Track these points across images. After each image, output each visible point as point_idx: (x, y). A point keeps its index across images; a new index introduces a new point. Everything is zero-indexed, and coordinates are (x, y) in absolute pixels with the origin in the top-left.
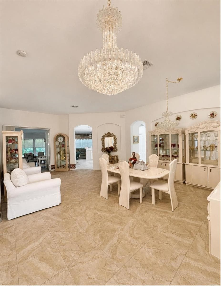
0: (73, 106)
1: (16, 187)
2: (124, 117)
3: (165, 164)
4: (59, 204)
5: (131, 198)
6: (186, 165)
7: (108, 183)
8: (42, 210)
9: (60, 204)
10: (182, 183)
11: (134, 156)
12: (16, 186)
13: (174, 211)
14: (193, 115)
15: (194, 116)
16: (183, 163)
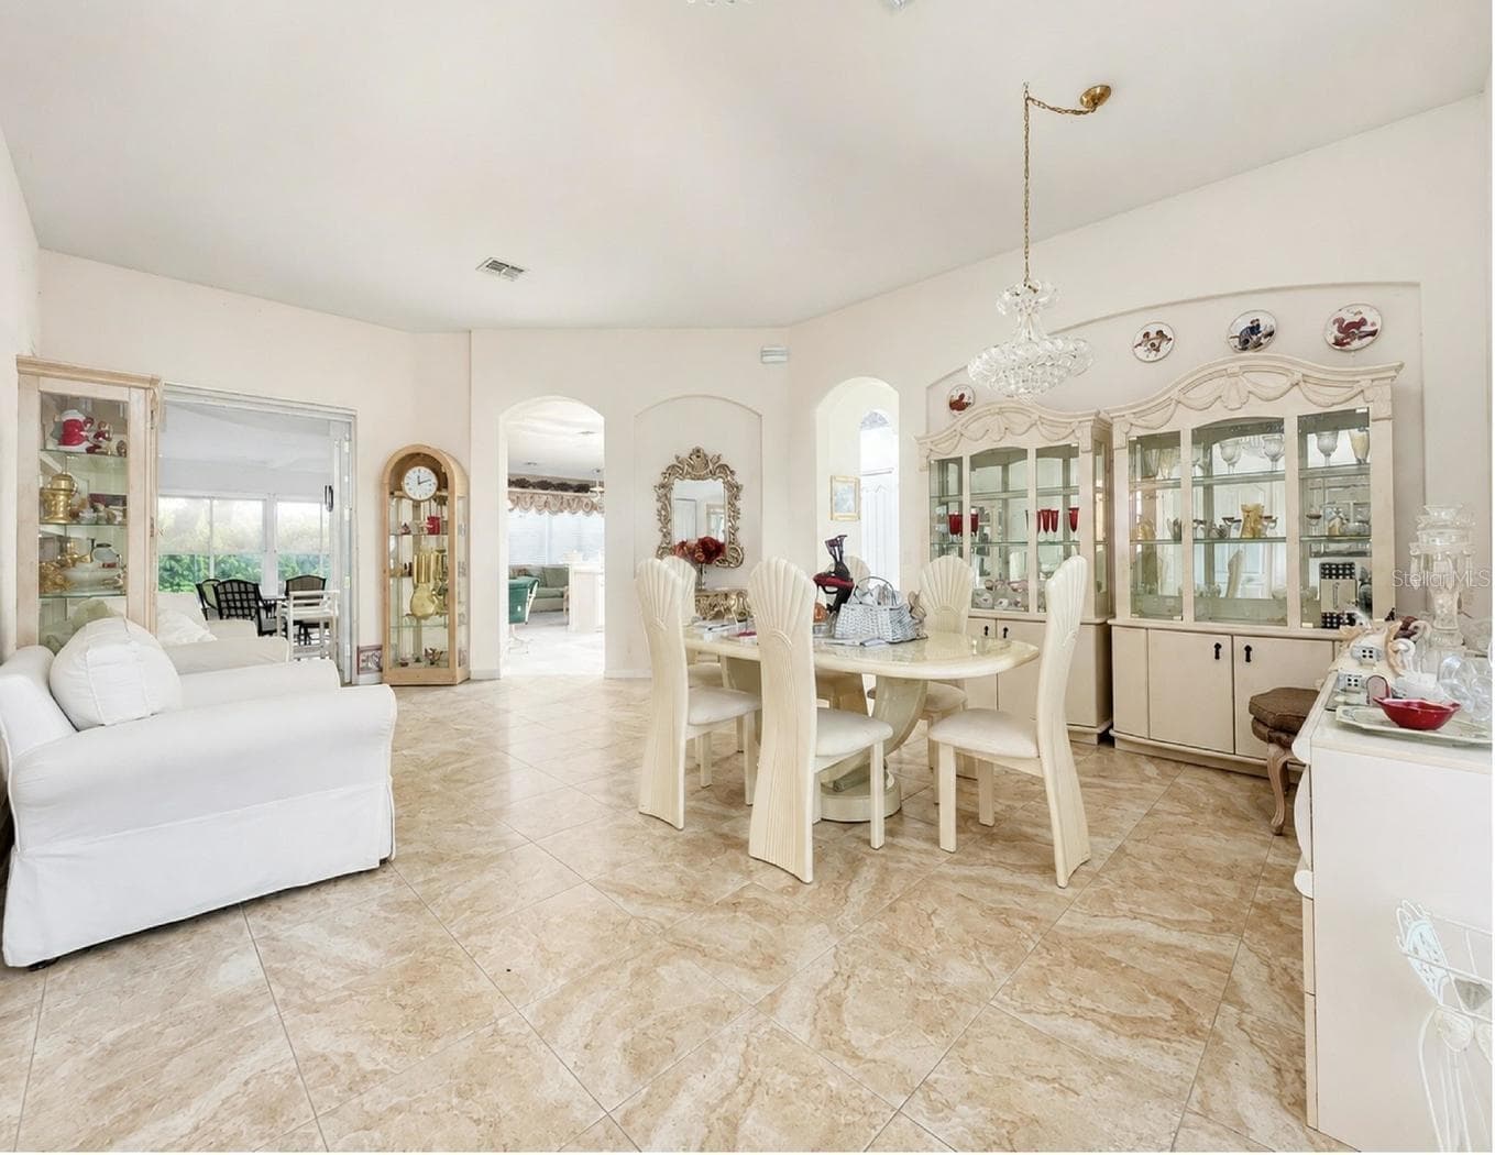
0: (496, 266)
1: (78, 730)
2: (784, 358)
3: (1006, 630)
4: (378, 865)
5: (822, 819)
6: (1113, 628)
7: (684, 724)
8: (261, 900)
9: (383, 862)
10: (1095, 740)
11: (839, 564)
12: (79, 725)
13: (1070, 883)
14: (1153, 335)
15: (1155, 340)
16: (1098, 621)
